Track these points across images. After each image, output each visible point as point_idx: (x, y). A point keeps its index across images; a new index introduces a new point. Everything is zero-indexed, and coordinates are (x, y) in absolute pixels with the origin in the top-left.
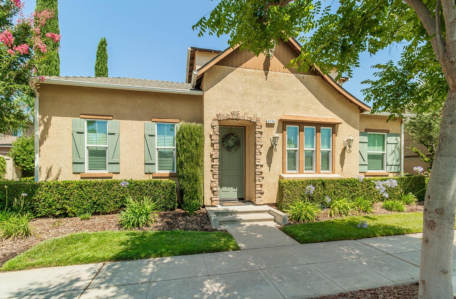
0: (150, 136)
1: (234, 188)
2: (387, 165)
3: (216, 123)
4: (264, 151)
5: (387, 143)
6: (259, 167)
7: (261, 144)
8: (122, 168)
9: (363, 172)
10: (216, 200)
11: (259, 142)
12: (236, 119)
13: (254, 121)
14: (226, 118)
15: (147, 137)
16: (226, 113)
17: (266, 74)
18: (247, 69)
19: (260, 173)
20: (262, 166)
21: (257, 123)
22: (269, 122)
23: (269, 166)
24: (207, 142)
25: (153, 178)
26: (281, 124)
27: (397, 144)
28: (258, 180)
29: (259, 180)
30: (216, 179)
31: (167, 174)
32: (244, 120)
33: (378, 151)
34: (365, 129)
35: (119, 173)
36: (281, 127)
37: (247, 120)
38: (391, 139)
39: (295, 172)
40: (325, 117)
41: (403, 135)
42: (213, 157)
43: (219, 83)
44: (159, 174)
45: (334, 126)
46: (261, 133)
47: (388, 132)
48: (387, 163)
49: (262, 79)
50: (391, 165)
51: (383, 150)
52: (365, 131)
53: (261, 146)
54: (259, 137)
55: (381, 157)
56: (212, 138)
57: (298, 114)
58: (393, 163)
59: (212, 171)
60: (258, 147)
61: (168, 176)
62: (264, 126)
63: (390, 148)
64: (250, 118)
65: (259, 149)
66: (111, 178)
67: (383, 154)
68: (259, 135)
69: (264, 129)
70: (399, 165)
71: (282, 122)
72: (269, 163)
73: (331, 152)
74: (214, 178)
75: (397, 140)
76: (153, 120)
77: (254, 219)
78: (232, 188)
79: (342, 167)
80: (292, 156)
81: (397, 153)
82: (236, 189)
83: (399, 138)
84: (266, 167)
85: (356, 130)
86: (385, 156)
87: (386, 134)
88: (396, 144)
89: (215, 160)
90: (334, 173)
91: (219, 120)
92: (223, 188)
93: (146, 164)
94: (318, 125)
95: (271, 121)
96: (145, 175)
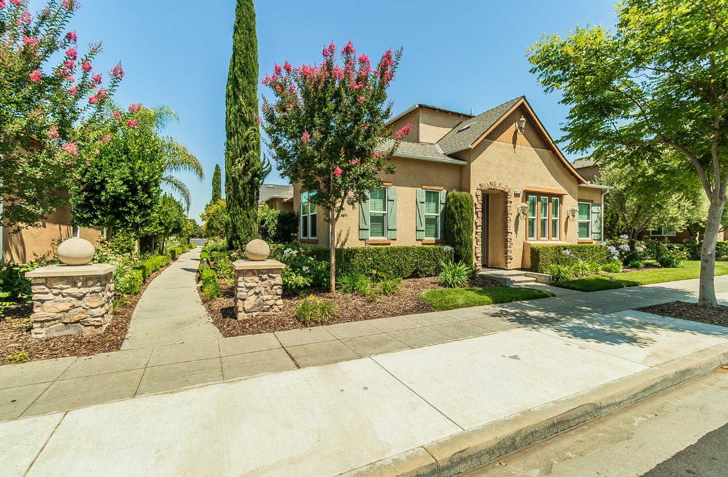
0: (421, 202)
2: (592, 233)
3: (480, 193)
4: (513, 219)
5: (592, 213)
7: (511, 212)
8: (397, 235)
11: (510, 210)
12: (494, 189)
13: (507, 191)
14: (487, 188)
15: (419, 203)
16: (487, 183)
17: (514, 148)
18: (501, 143)
20: (511, 233)
21: (508, 193)
23: (517, 234)
25: (423, 244)
26: (525, 194)
27: (598, 213)
29: (510, 247)
30: (479, 246)
31: (433, 241)
32: (500, 190)
33: (585, 219)
35: (395, 240)
37: (502, 190)
38: (594, 209)
39: (533, 238)
40: (555, 189)
41: (603, 205)
42: (478, 225)
44: (427, 240)
45: (560, 196)
46: (511, 202)
47: (592, 201)
48: (591, 231)
49: (511, 151)
50: (595, 233)
51: (588, 218)
53: (511, 214)
54: (510, 207)
55: (587, 225)
56: (477, 207)
57: (536, 185)
58: (596, 231)
60: (509, 215)
61: (434, 242)
62: (513, 196)
63: (594, 217)
64: (503, 188)
66: (389, 244)
67: (588, 222)
68: (509, 204)
69: (513, 199)
70: (600, 233)
71: (526, 192)
72: (516, 230)
73: (558, 221)
74: (477, 245)
75: (598, 209)
76: (424, 187)
79: (566, 234)
80: (531, 223)
81: (599, 222)
83: (600, 207)
84: (514, 234)
86: (590, 224)
87: (591, 203)
89: (478, 227)
90: (561, 240)
91: (481, 190)
93: (417, 231)
94: (550, 195)
95: (518, 192)
96: (416, 242)
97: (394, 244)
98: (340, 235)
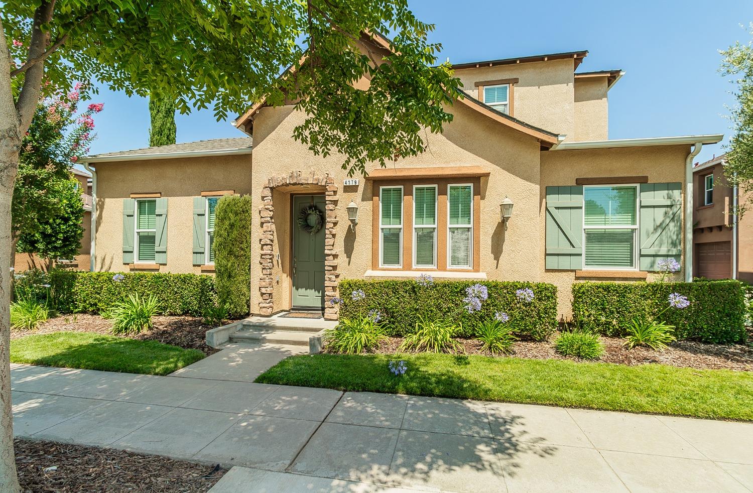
0: (199, 215)
1: (317, 292)
2: (643, 255)
3: (268, 192)
4: (341, 232)
5: (641, 207)
6: (331, 257)
7: (333, 220)
9: (572, 271)
10: (264, 307)
11: (330, 217)
12: (295, 184)
13: (323, 184)
14: (281, 183)
15: (196, 216)
16: (281, 176)
19: (331, 268)
20: (335, 256)
21: (327, 187)
22: (348, 184)
23: (349, 256)
24: (256, 220)
25: (202, 271)
26: (370, 185)
27: (671, 206)
28: (328, 279)
29: (330, 279)
30: (266, 276)
32: (308, 184)
33: (617, 223)
34: (577, 180)
35: (165, 265)
36: (369, 191)
37: (312, 184)
38: (653, 198)
39: (396, 266)
40: (458, 165)
41: (690, 187)
42: (263, 243)
43: (273, 133)
44: (209, 266)
45: (477, 181)
46: (335, 203)
47: (643, 180)
48: (640, 250)
50: (654, 256)
51: (634, 221)
52: (576, 183)
53: (335, 224)
54: (331, 210)
55: (627, 238)
56: (262, 214)
57: (402, 165)
58: (659, 251)
59: (261, 264)
60: (329, 225)
62: (340, 191)
64: (316, 180)
65: (330, 230)
66: (158, 270)
67: (633, 230)
68: (331, 207)
69: (340, 196)
70: (681, 256)
71: (372, 182)
72: (349, 250)
74: (263, 274)
75: (669, 197)
76: (203, 194)
77: (284, 339)
78: (314, 290)
79: (497, 258)
80: (392, 238)
81: (674, 229)
82: (319, 293)
84: (343, 258)
85: (533, 185)
86: (636, 236)
87: (638, 186)
88: (667, 206)
89: (265, 247)
90: (478, 271)
91: (271, 188)
92: (300, 290)
94: (441, 182)
95: (351, 182)
96: (193, 268)
97: (163, 271)
98: (104, 260)
